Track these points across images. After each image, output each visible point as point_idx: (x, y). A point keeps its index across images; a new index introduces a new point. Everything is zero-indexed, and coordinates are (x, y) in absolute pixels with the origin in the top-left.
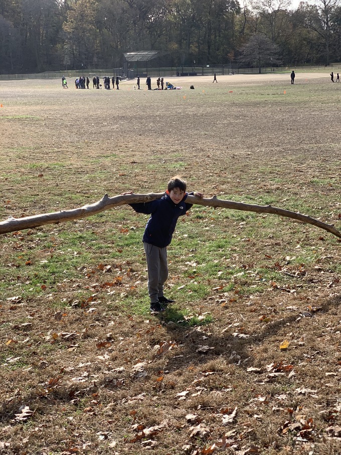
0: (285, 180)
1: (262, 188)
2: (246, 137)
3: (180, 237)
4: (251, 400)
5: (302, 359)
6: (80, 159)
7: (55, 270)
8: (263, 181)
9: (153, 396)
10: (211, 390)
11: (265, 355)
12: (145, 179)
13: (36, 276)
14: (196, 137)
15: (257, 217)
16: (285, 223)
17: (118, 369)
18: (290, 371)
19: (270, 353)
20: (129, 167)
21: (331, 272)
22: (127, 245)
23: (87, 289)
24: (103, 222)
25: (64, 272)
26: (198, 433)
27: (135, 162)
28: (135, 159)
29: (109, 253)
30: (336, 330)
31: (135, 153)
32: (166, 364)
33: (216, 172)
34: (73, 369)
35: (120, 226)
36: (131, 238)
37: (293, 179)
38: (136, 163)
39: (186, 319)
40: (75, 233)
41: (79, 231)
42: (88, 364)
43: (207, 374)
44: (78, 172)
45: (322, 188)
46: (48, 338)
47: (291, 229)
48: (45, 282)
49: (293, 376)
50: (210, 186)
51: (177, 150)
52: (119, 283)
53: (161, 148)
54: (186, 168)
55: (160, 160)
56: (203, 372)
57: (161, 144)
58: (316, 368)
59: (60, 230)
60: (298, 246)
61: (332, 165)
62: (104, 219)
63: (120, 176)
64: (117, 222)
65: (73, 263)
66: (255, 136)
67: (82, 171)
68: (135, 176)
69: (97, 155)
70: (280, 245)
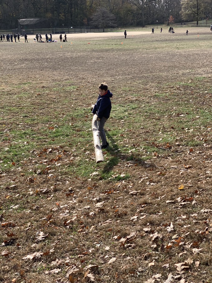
0: (139, 95)
1: (127, 100)
2: (108, 70)
3: (87, 130)
4: (177, 218)
6: (8, 86)
7: (16, 153)
8: (126, 96)
9: (117, 220)
10: (150, 214)
11: (173, 193)
12: (54, 97)
13: (5, 157)
14: (77, 70)
15: (130, 117)
16: (148, 120)
17: (86, 207)
18: (192, 201)
19: (175, 192)
20: (41, 90)
21: (186, 146)
22: (56, 136)
23: (41, 163)
24: (36, 124)
25: (23, 154)
26: (157, 238)
27: (44, 87)
28: (44, 85)
29: (46, 142)
30: (206, 177)
31: (42, 81)
33: (96, 91)
35: (47, 125)
36: (57, 132)
37: (144, 94)
38: (45, 87)
40: (20, 131)
41: (22, 129)
42: (65, 206)
43: (143, 206)
44: (9, 93)
45: (162, 98)
46: (31, 193)
47: (152, 123)
49: (195, 203)
50: (95, 100)
51: (68, 79)
52: (60, 159)
53: (57, 78)
54: (77, 89)
55: (59, 85)
57: (56, 75)
59: (10, 129)
60: (160, 133)
61: (164, 85)
62: (36, 122)
63: (38, 95)
64: (45, 123)
65: (26, 148)
66: (113, 69)
67: (11, 93)
68: (47, 95)
69: (18, 83)
70: (149, 133)
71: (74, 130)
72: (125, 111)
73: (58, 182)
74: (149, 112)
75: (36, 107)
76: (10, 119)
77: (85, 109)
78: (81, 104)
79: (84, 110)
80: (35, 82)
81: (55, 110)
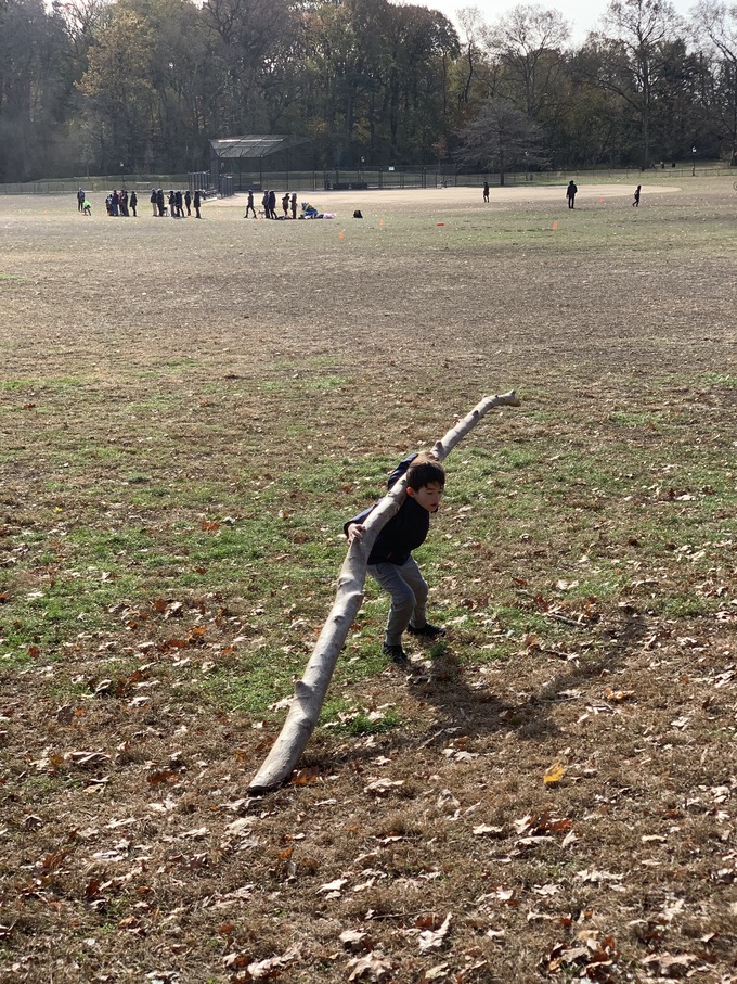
0: (555, 415)
1: (506, 432)
2: (474, 322)
3: (330, 539)
4: (482, 898)
5: (591, 806)
6: (118, 370)
7: (60, 613)
8: (509, 417)
9: (271, 891)
10: (396, 877)
11: (512, 798)
12: (256, 413)
13: (17, 626)
14: (366, 321)
15: (497, 495)
16: (556, 509)
17: (194, 832)
18: (566, 832)
19: (523, 792)
20: (222, 387)
21: (653, 615)
22: (217, 557)
23: (130, 654)
24: (165, 508)
25: (80, 616)
26: (367, 973)
27: (234, 377)
28: (235, 369)
29: (177, 574)
30: (664, 742)
31: (235, 356)
32: (299, 819)
33: (408, 398)
34: (96, 832)
35: (202, 515)
36: (226, 541)
37: (572, 412)
38: (237, 378)
39: (344, 718)
40: (104, 532)
41: (113, 526)
42: (129, 820)
43: (387, 840)
44: (111, 397)
45: (634, 431)
46: (42, 764)
47: (568, 521)
48: (37, 641)
49: (571, 843)
50: (396, 429)
51: (326, 351)
52: (198, 641)
53: (292, 346)
54: (344, 390)
55: (289, 371)
56: (378, 837)
57: (290, 336)
58: (622, 826)
59: (70, 526)
60: (584, 558)
61: (656, 384)
62: (166, 501)
63: (203, 406)
64: (196, 507)
65: (98, 596)
66: (493, 319)
67: (119, 397)
68: (235, 407)
69: (153, 360)
70: (544, 556)
71: (285, 536)
72: (487, 474)
73: (149, 728)
74: (572, 479)
75: (187, 447)
76: (85, 486)
77: (351, 460)
78: (341, 441)
79: (346, 463)
80: (209, 359)
81: (245, 460)
